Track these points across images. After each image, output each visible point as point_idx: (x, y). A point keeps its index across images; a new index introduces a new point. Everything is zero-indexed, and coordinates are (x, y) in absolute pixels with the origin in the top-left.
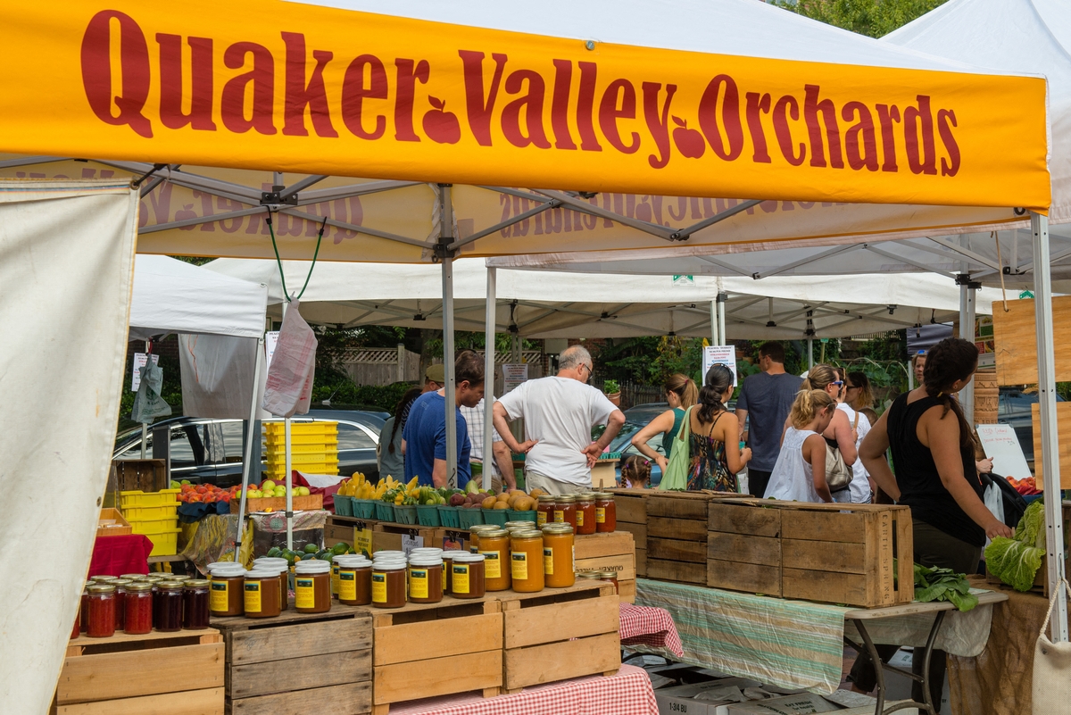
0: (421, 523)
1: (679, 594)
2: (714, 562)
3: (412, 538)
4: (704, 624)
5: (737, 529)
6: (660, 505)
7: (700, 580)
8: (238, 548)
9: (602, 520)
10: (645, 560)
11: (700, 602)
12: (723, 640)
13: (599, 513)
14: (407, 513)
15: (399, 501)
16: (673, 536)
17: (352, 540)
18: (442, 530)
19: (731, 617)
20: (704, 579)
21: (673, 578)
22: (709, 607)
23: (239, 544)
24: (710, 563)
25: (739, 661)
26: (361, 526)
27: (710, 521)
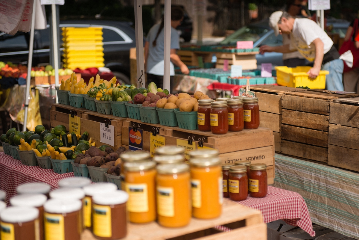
0: (114, 114)
1: (306, 169)
2: (334, 147)
3: (107, 126)
4: (324, 194)
5: (353, 124)
6: (292, 101)
7: (323, 159)
8: (26, 108)
9: (249, 120)
10: (280, 141)
11: (322, 177)
12: (338, 208)
13: (246, 114)
14: (104, 106)
15: (99, 97)
16: (301, 125)
17: (68, 123)
18: (128, 121)
19: (346, 191)
20: (325, 159)
21: (301, 156)
22: (329, 182)
23: (27, 106)
24: (330, 148)
25: (351, 225)
26: (74, 114)
27: (331, 116)
